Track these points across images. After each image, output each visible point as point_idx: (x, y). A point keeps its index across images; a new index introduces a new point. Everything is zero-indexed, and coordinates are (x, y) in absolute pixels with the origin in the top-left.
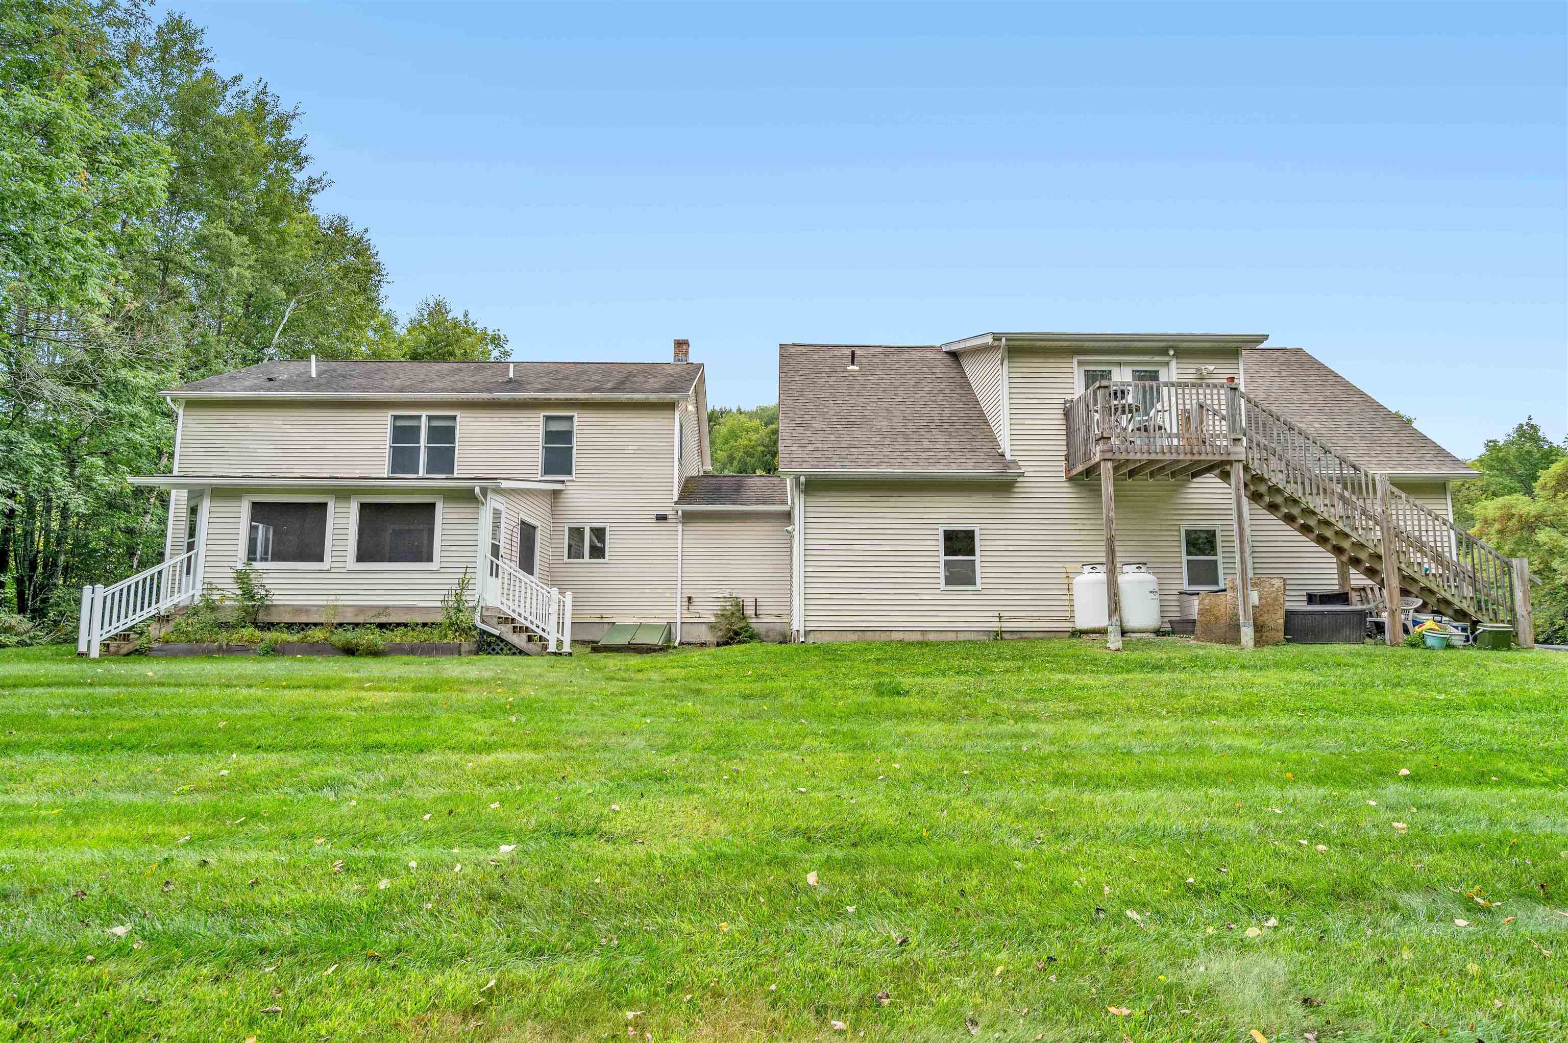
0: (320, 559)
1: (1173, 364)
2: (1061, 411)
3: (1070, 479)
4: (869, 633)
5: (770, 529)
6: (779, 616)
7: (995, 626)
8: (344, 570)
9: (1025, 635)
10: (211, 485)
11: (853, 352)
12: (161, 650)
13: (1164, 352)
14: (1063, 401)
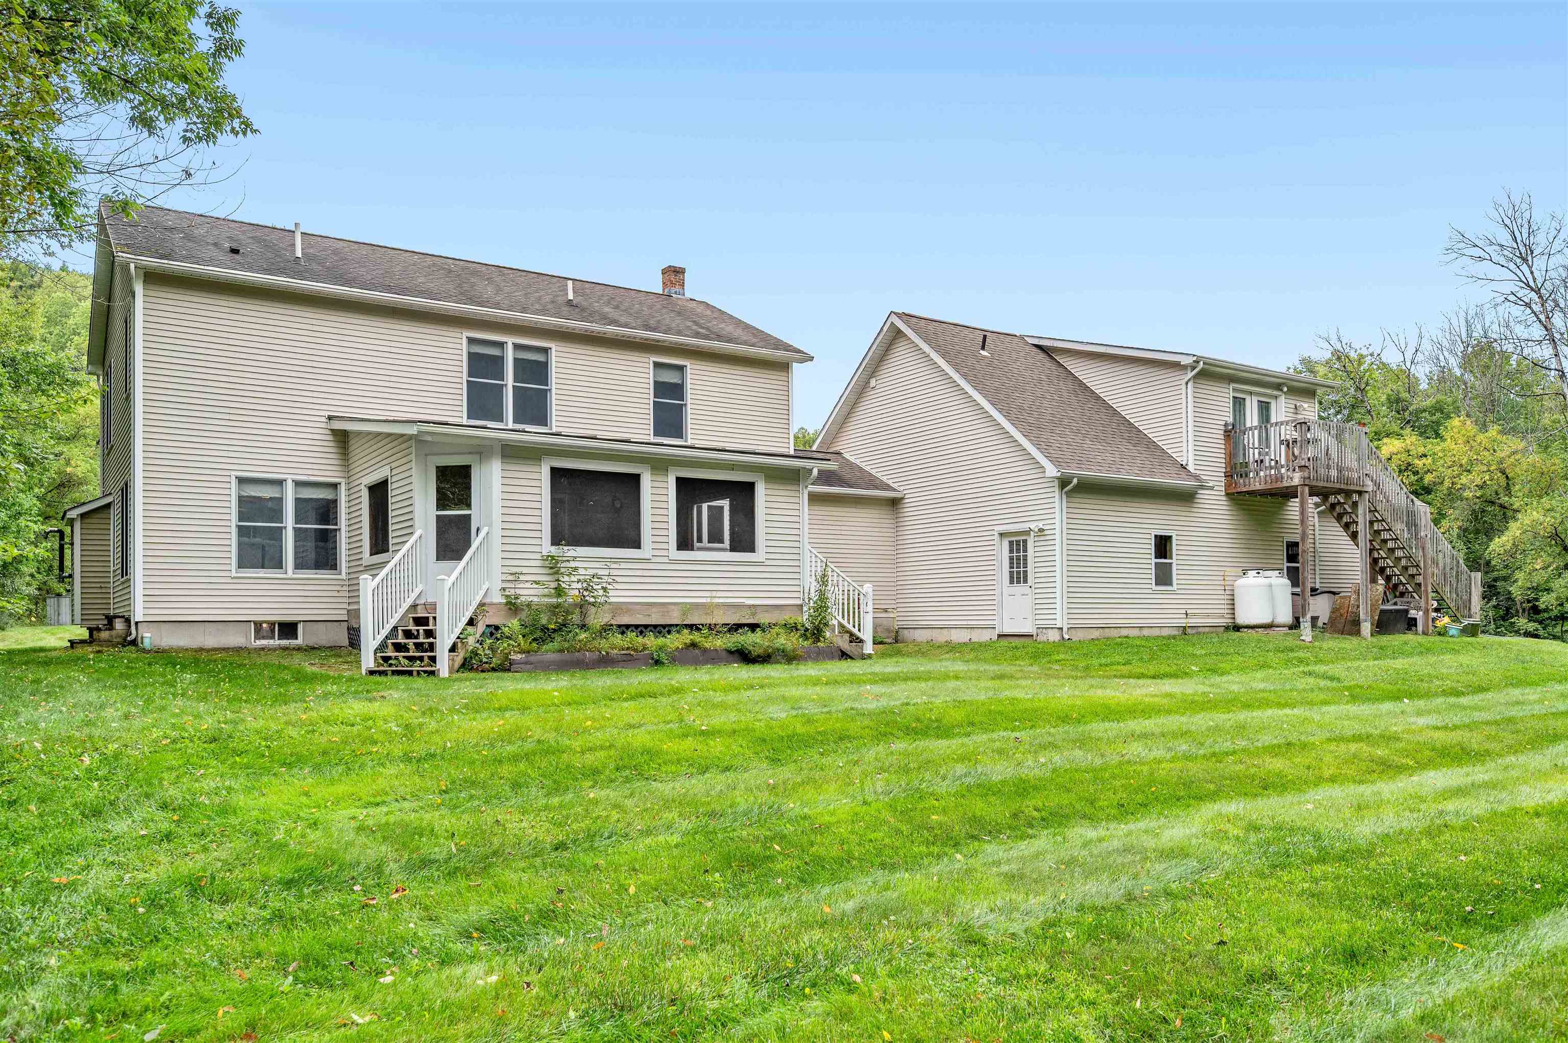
0: (637, 545)
1: (1282, 399)
2: (1222, 432)
3: (1227, 494)
4: (1107, 630)
5: (877, 516)
6: (886, 611)
7: (1183, 622)
8: (666, 560)
9: (1200, 630)
10: (500, 440)
11: (985, 337)
12: (526, 663)
13: (1278, 387)
14: (1223, 423)
